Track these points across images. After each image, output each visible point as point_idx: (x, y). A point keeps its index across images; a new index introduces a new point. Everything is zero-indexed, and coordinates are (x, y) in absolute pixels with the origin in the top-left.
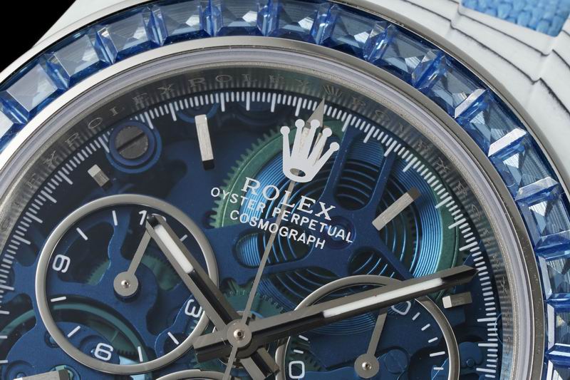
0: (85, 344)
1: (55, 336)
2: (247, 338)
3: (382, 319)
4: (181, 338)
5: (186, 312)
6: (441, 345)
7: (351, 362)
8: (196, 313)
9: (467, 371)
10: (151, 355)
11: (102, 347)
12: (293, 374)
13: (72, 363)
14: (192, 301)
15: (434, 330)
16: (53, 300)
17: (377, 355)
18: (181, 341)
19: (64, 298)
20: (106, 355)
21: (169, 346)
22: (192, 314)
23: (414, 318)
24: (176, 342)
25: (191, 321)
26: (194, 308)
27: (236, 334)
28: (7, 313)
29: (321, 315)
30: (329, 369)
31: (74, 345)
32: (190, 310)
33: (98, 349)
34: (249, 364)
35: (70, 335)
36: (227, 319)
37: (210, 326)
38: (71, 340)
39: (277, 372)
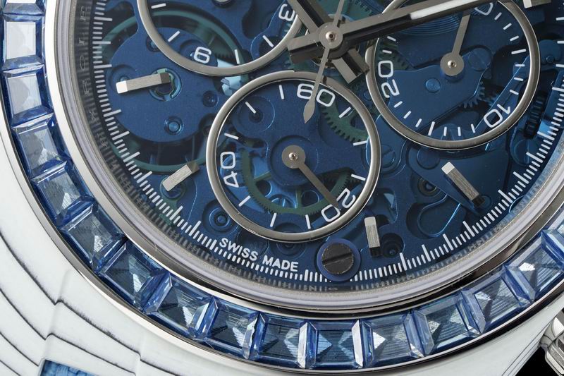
0: (184, 47)
1: (156, 41)
2: (339, 40)
3: (465, 20)
4: (276, 40)
5: (280, 16)
6: (522, 43)
7: (437, 61)
8: (289, 16)
9: (548, 68)
10: (247, 57)
11: (200, 51)
12: (382, 74)
13: (173, 67)
14: (285, 5)
15: (516, 29)
16: (153, 7)
17: (461, 53)
18: (275, 44)
19: (164, 5)
20: (204, 58)
21: (264, 48)
22: (286, 18)
23: (496, 18)
24: (271, 45)
25: (285, 25)
26: (287, 12)
27: (328, 36)
28: (110, 20)
29: (408, 17)
30: (416, 67)
31: (174, 49)
32: (283, 15)
33: (197, 53)
34: (340, 64)
35: (170, 40)
36: (319, 22)
37: (303, 29)
38: (171, 44)
39: (367, 71)
